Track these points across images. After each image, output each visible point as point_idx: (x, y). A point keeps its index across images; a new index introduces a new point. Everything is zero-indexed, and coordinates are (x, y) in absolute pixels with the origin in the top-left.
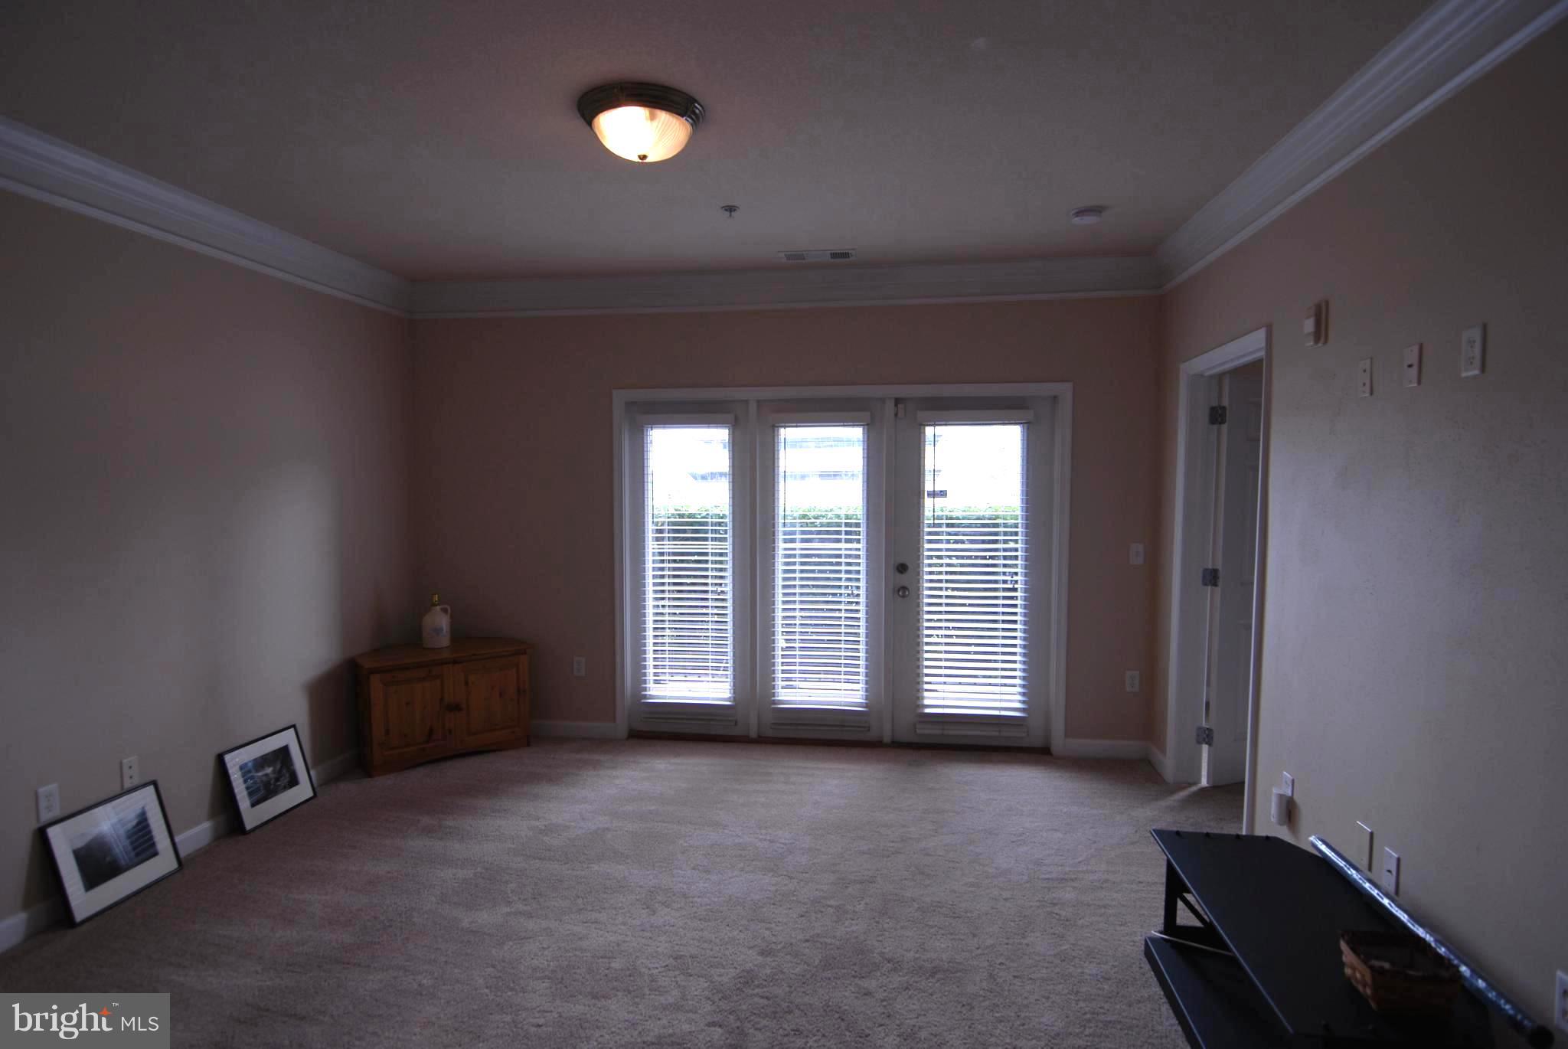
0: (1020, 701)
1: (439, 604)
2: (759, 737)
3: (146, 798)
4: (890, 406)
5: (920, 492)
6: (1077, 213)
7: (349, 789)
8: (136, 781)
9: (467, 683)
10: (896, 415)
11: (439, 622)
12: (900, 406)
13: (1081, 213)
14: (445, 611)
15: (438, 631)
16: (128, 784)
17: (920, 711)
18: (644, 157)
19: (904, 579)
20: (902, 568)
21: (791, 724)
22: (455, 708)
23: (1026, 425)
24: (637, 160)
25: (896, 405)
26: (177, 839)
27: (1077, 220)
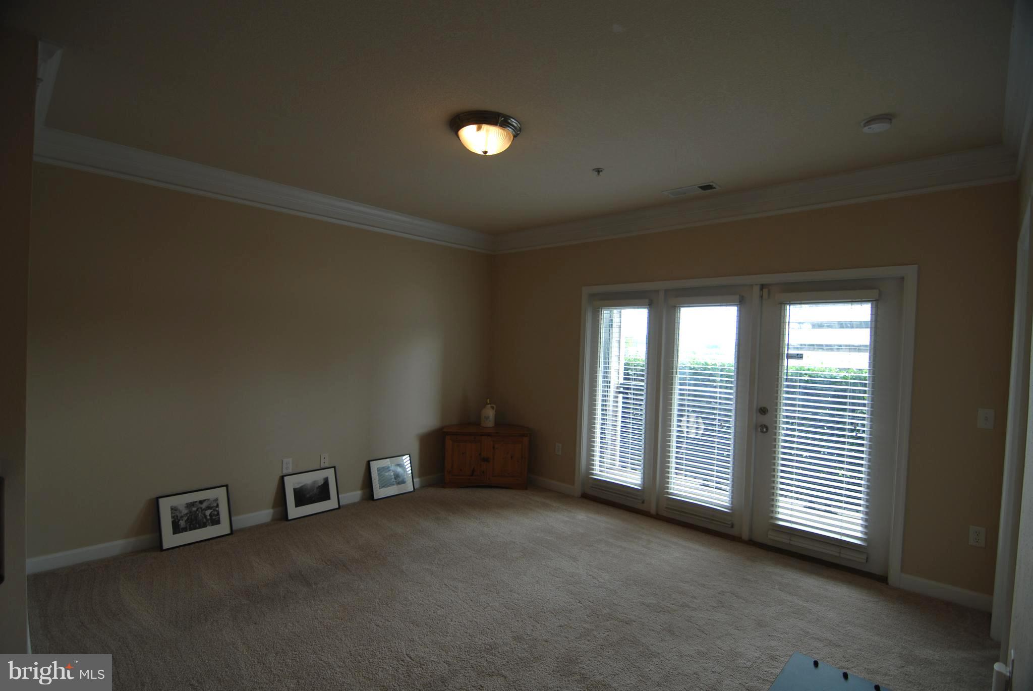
0: (861, 532)
1: (490, 404)
2: (657, 514)
3: (330, 474)
4: (756, 289)
5: (779, 354)
6: (867, 122)
7: (432, 491)
8: (327, 465)
9: (494, 448)
10: (761, 297)
11: (490, 414)
12: (765, 291)
13: (870, 121)
14: (493, 408)
15: (487, 418)
16: (323, 466)
17: (772, 521)
18: (485, 152)
19: (764, 419)
20: (763, 411)
21: (678, 511)
22: (486, 460)
23: (874, 302)
24: (483, 154)
25: (761, 289)
26: (340, 496)
27: (866, 130)
